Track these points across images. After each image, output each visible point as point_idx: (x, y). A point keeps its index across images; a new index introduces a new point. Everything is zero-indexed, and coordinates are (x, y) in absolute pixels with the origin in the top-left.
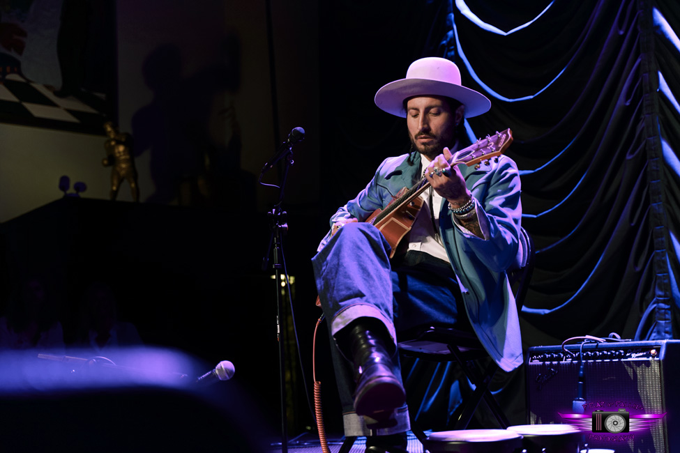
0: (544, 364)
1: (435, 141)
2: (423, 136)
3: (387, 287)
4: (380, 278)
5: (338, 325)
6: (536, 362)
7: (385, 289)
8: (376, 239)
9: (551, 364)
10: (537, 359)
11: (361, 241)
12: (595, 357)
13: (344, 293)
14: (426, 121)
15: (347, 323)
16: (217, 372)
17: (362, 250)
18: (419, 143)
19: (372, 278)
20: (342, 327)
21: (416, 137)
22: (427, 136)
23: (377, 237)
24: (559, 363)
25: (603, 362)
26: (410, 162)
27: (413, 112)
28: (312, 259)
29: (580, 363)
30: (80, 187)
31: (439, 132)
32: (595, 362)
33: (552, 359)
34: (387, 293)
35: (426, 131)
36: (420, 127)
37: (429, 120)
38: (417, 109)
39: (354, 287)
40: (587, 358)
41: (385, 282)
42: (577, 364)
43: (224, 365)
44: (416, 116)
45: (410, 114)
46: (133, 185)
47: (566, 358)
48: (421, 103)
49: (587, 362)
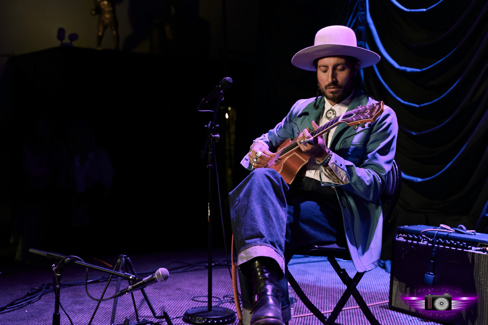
0: (407, 241)
1: (341, 90)
2: (332, 87)
3: (282, 225)
4: (278, 217)
5: (242, 258)
6: (401, 239)
7: (280, 226)
8: (278, 184)
9: (412, 242)
10: (402, 237)
11: (266, 186)
12: (445, 244)
13: (249, 233)
14: (334, 75)
15: (249, 260)
16: (156, 276)
17: (266, 195)
18: (328, 92)
19: (271, 219)
20: (245, 261)
21: (326, 87)
22: (335, 87)
23: (279, 182)
24: (418, 243)
25: (450, 249)
26: (316, 106)
27: (324, 68)
28: (230, 193)
29: (433, 246)
30: (73, 37)
31: (344, 83)
32: (444, 248)
33: (413, 239)
34: (282, 230)
35: (334, 83)
36: (330, 80)
37: (336, 75)
38: (327, 67)
39: (257, 229)
40: (439, 243)
41: (281, 221)
42: (431, 246)
43: (161, 272)
44: (325, 72)
45: (321, 70)
46: (114, 33)
47: (424, 241)
48: (330, 61)
49: (438, 247)
